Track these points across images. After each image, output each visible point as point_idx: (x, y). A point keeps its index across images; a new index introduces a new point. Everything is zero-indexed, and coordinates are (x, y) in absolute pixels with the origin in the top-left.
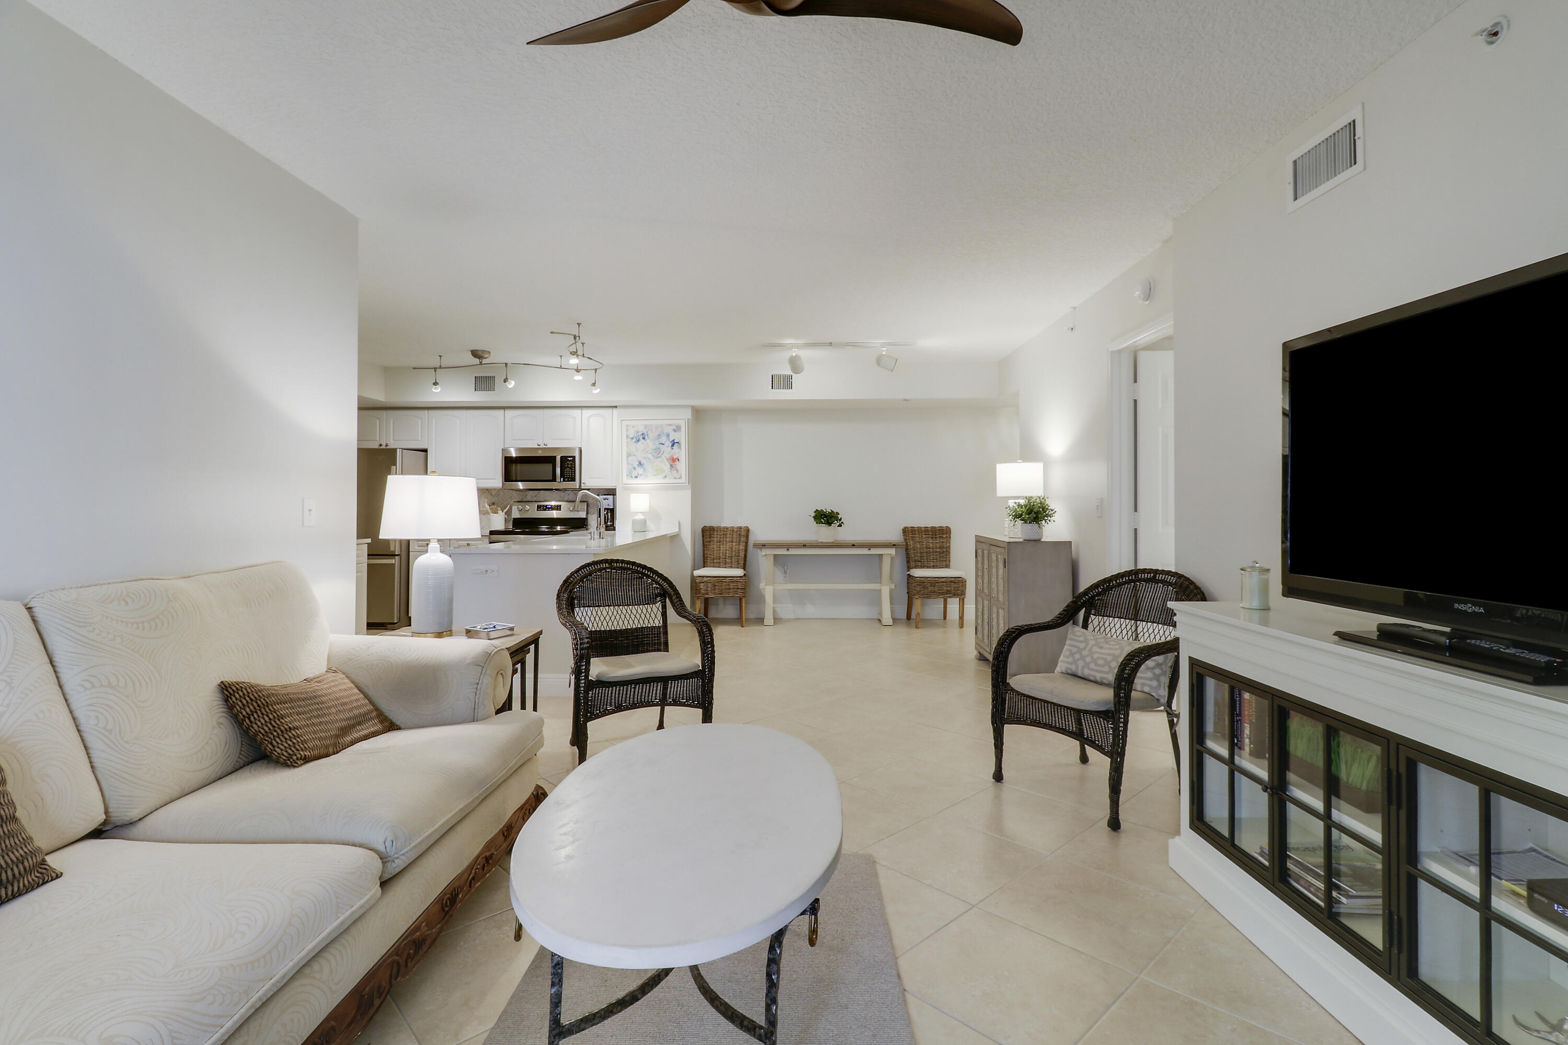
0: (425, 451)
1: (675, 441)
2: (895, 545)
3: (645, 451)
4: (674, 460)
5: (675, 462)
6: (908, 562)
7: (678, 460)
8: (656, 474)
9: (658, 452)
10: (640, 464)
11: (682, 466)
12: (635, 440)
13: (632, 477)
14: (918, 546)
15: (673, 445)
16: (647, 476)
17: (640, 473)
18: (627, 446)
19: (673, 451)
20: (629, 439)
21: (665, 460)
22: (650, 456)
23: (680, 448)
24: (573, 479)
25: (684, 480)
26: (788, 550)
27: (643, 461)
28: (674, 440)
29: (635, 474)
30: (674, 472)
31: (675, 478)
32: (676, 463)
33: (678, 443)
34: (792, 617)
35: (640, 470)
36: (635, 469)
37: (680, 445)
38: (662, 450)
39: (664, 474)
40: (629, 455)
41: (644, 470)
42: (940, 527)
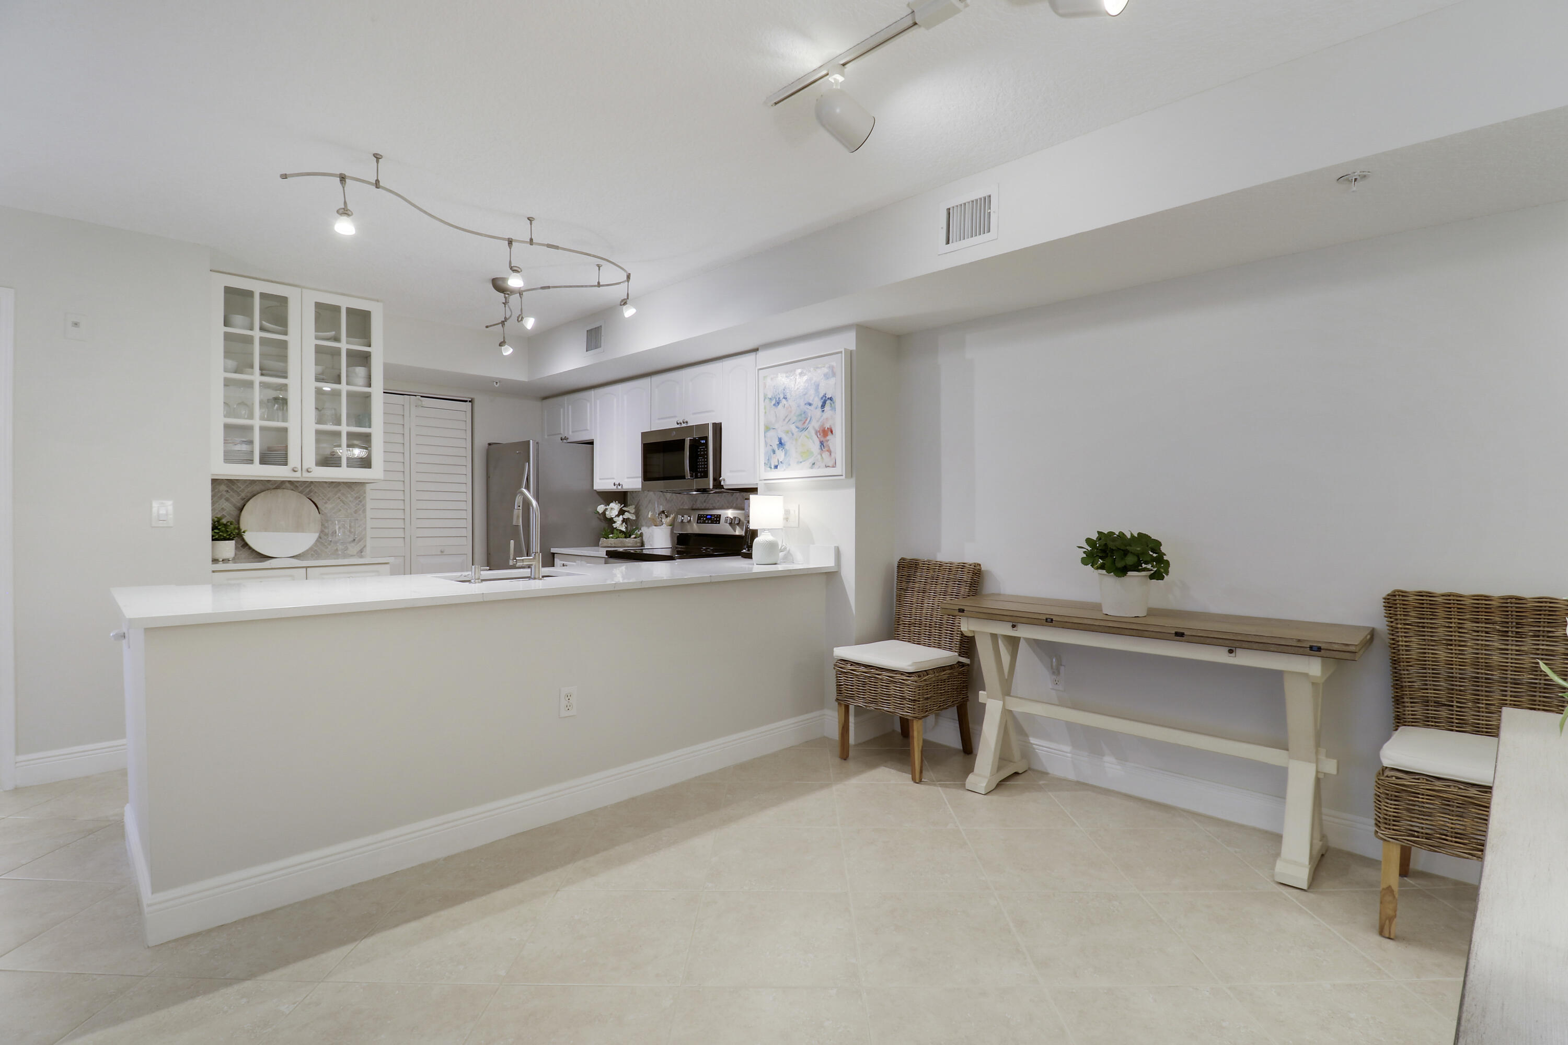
0: (591, 443)
1: (828, 396)
2: (1319, 649)
3: (787, 420)
4: (826, 432)
5: (827, 435)
6: (1398, 701)
7: (832, 432)
8: (801, 460)
9: (804, 420)
10: (781, 444)
11: (838, 442)
12: (774, 402)
13: (771, 468)
14: (1442, 654)
15: (823, 406)
16: (789, 465)
17: (780, 460)
18: (765, 413)
19: (826, 415)
20: (767, 400)
21: (813, 433)
22: (793, 427)
23: (833, 408)
24: (706, 475)
25: (840, 469)
26: (1014, 626)
27: (785, 439)
28: (825, 396)
29: (773, 463)
30: (826, 455)
31: (827, 467)
32: (828, 438)
33: (831, 399)
34: (1072, 776)
35: (780, 454)
36: (774, 452)
37: (834, 403)
38: (810, 415)
39: (811, 460)
40: (767, 429)
41: (785, 454)
42: (1540, 600)
